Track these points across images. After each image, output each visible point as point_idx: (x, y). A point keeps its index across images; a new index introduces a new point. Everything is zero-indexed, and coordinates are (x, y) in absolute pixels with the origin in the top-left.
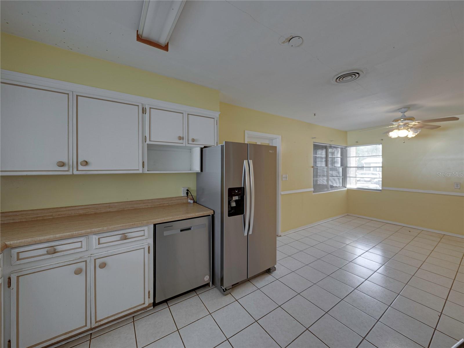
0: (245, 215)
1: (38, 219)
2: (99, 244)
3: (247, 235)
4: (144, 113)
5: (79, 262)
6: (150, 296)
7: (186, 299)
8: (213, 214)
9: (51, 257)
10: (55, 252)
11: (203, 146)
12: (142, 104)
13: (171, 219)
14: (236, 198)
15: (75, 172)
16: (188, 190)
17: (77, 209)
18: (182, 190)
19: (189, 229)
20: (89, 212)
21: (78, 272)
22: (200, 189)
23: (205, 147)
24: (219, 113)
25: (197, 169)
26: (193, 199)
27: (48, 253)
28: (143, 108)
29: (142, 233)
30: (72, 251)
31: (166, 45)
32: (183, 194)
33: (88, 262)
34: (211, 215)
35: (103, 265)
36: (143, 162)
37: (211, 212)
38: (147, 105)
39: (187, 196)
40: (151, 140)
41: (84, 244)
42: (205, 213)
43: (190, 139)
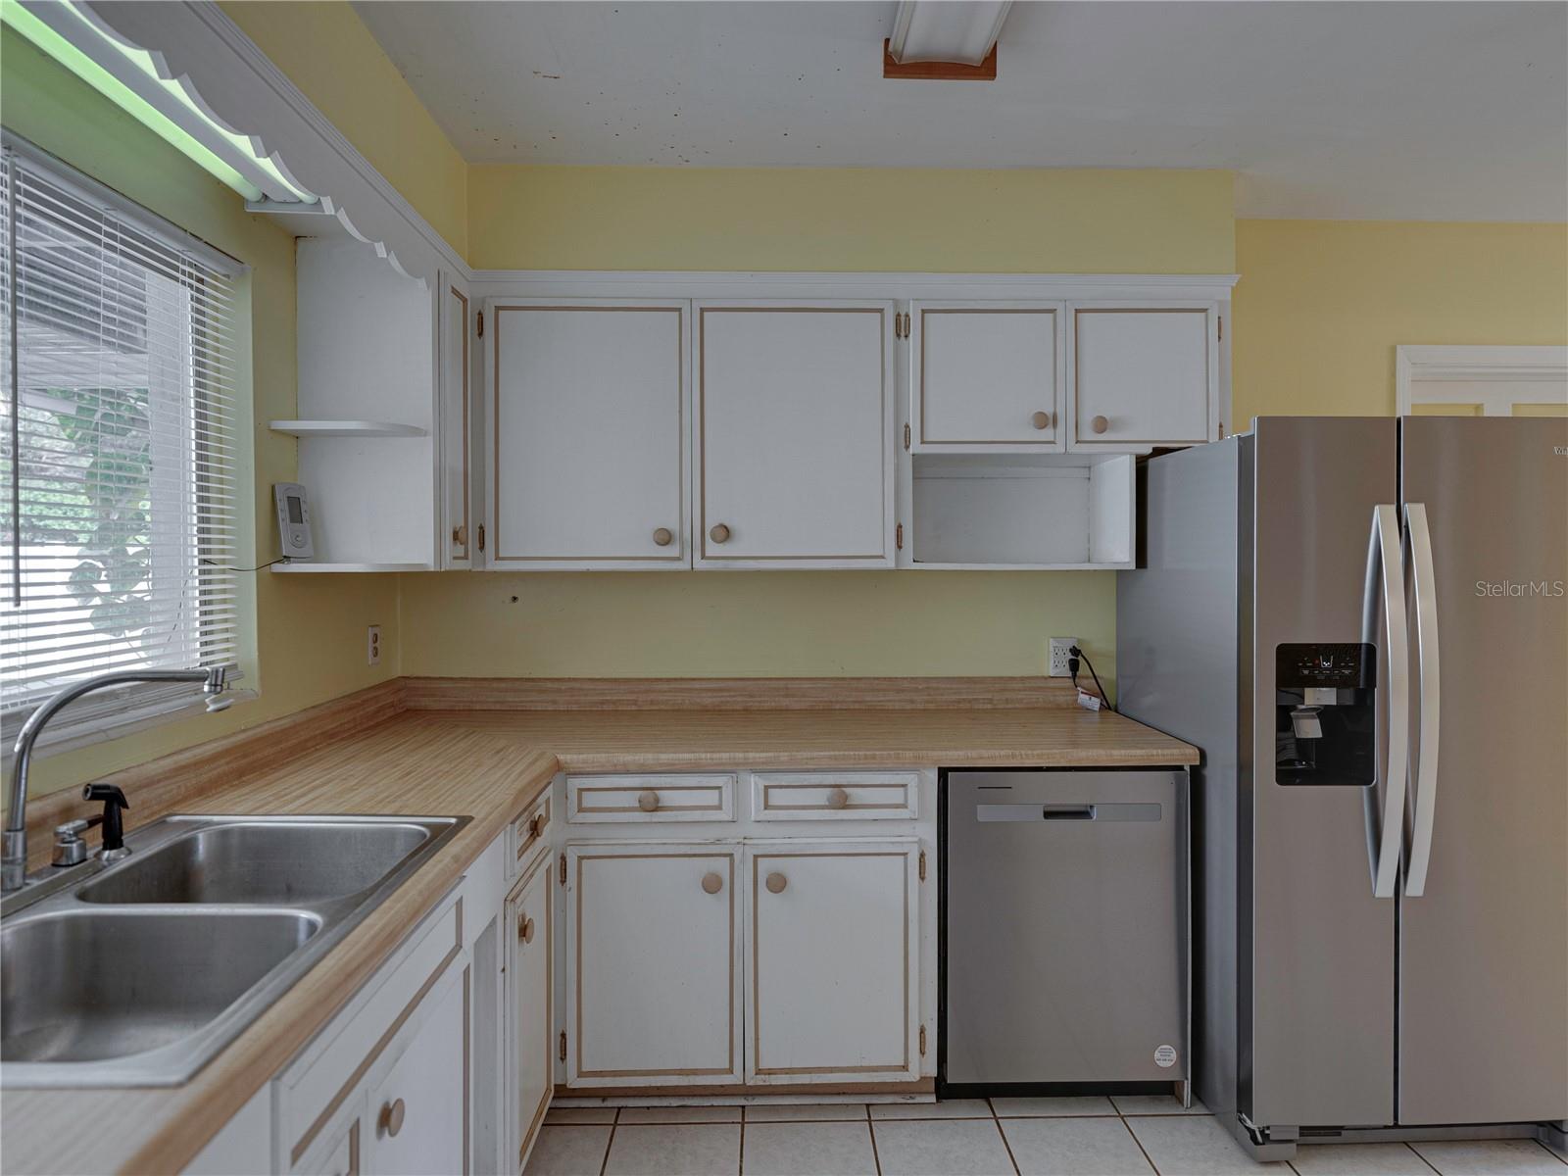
0: (1380, 785)
1: (605, 707)
2: (767, 807)
3: (1391, 894)
4: (903, 334)
5: (714, 852)
6: (927, 1045)
7: (1068, 1115)
8: (1198, 763)
9: (647, 820)
10: (657, 808)
11: (1147, 450)
12: (896, 302)
13: (1007, 757)
14: (1325, 696)
15: (700, 565)
16: (1075, 651)
17: (697, 689)
18: (1052, 649)
19: (1083, 814)
20: (728, 702)
21: (711, 885)
22: (1133, 651)
23: (1159, 452)
24: (1234, 280)
25: (1120, 551)
26: (1102, 695)
27: (644, 808)
28: (899, 315)
29: (896, 795)
30: (697, 815)
31: (988, 55)
32: (1051, 664)
33: (737, 858)
34: (1187, 768)
35: (778, 884)
36: (900, 527)
37: (1188, 757)
38: (911, 302)
39: (1074, 676)
40: (925, 440)
41: (727, 794)
42: (1155, 752)
43: (1088, 418)
